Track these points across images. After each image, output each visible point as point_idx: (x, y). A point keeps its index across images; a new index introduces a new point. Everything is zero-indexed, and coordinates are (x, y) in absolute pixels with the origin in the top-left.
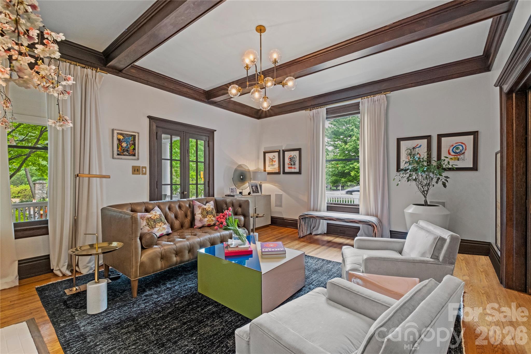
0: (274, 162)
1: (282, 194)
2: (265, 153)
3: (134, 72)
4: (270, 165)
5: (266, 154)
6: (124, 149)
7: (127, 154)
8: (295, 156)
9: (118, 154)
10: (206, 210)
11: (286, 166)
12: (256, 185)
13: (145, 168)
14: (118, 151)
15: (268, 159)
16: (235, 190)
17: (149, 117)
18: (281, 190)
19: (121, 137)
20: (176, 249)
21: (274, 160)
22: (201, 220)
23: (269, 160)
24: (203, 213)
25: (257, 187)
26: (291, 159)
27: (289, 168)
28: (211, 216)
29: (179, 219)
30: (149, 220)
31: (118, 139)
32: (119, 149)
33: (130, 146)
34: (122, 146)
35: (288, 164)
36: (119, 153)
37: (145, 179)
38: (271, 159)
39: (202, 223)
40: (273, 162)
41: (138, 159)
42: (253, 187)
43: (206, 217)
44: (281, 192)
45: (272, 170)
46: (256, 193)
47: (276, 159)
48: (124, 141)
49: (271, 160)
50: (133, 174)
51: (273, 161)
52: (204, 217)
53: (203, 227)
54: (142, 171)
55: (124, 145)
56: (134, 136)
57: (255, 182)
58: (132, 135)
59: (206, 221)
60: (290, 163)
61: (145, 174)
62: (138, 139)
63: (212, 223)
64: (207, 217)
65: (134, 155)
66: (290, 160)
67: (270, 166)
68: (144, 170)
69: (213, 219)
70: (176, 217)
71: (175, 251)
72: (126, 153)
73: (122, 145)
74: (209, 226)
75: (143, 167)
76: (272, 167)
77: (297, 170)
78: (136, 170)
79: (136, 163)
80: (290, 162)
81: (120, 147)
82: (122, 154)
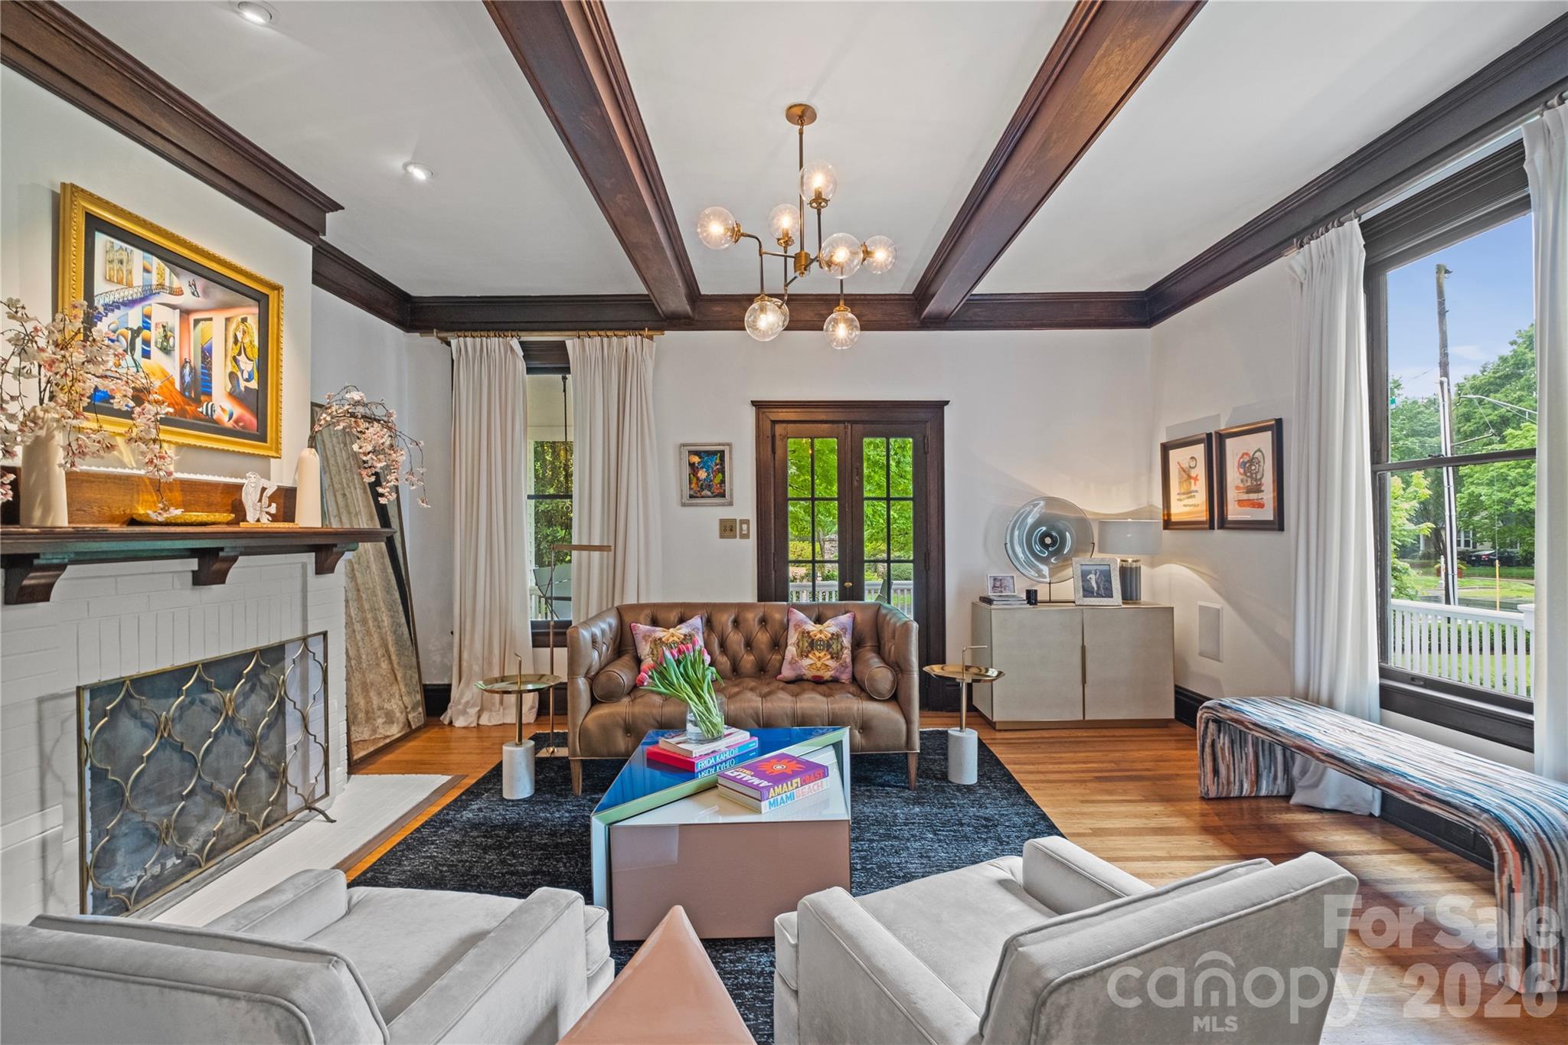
0: (1193, 481)
1: (1218, 610)
2: (1166, 448)
3: (720, 312)
4: (1184, 494)
5: (1172, 453)
6: (702, 485)
7: (709, 493)
8: (1258, 454)
9: (691, 497)
10: (810, 637)
11: (1232, 495)
12: (1107, 568)
13: (747, 522)
14: (691, 489)
15: (1177, 472)
16: (1008, 583)
17: (754, 403)
18: (1215, 590)
19: (696, 459)
20: (659, 719)
21: (1193, 473)
22: (793, 662)
23: (1179, 473)
24: (801, 644)
25: (1106, 576)
26: (1249, 464)
27: (1240, 505)
28: (823, 653)
29: (754, 652)
30: (655, 644)
31: (690, 464)
32: (693, 486)
33: (715, 477)
34: (698, 479)
35: (1237, 488)
36: (692, 493)
37: (747, 548)
38: (1184, 471)
39: (794, 670)
40: (1190, 483)
41: (731, 504)
42: (1092, 576)
43: (807, 656)
44: (1216, 602)
45: (1189, 513)
46: (1099, 595)
47: (1200, 471)
48: (702, 468)
49: (1186, 476)
50: (722, 537)
51: (1190, 477)
52: (804, 654)
53: (799, 680)
54: (741, 529)
55: (702, 474)
56: (722, 453)
57: (1102, 559)
58: (715, 453)
59: (809, 665)
60: (1241, 485)
61: (746, 536)
62: (731, 458)
63: (827, 675)
64: (810, 655)
65: (723, 495)
66: (1242, 471)
67: (1183, 497)
68: (745, 527)
69: (828, 663)
70: (749, 644)
71: (658, 722)
72: (706, 492)
73: (699, 475)
74: (818, 681)
75: (742, 522)
76: (1186, 502)
77: (1267, 514)
78: (728, 529)
79: (727, 513)
80: (1242, 481)
81: (694, 480)
82: (698, 495)
